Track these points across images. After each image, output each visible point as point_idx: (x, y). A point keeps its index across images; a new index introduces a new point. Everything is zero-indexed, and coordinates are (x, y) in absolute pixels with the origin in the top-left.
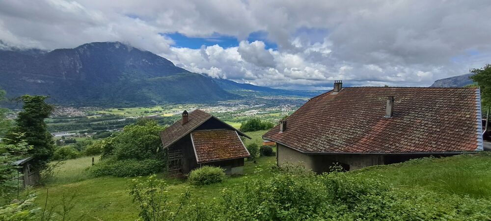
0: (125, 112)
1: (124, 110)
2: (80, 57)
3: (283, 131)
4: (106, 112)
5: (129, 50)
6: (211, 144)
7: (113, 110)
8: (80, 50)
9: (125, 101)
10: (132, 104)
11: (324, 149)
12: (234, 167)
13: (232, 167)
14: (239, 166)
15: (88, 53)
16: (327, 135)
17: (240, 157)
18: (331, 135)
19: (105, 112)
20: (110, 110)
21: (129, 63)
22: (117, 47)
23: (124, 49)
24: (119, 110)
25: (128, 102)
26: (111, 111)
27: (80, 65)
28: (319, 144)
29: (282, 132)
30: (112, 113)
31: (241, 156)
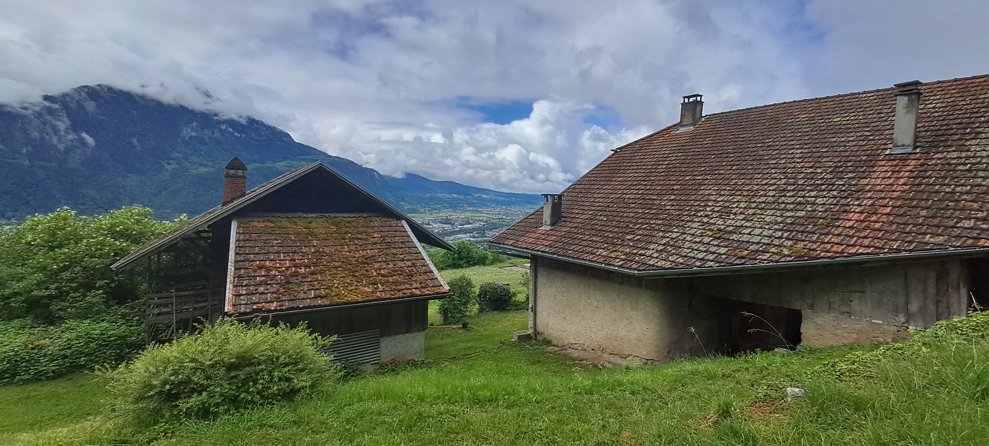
3: (552, 224)
6: (304, 254)
11: (711, 257)
12: (389, 335)
13: (382, 335)
14: (408, 331)
15: (90, 107)
16: (706, 220)
17: (413, 295)
18: (720, 217)
28: (687, 245)
29: (549, 228)
31: (417, 292)
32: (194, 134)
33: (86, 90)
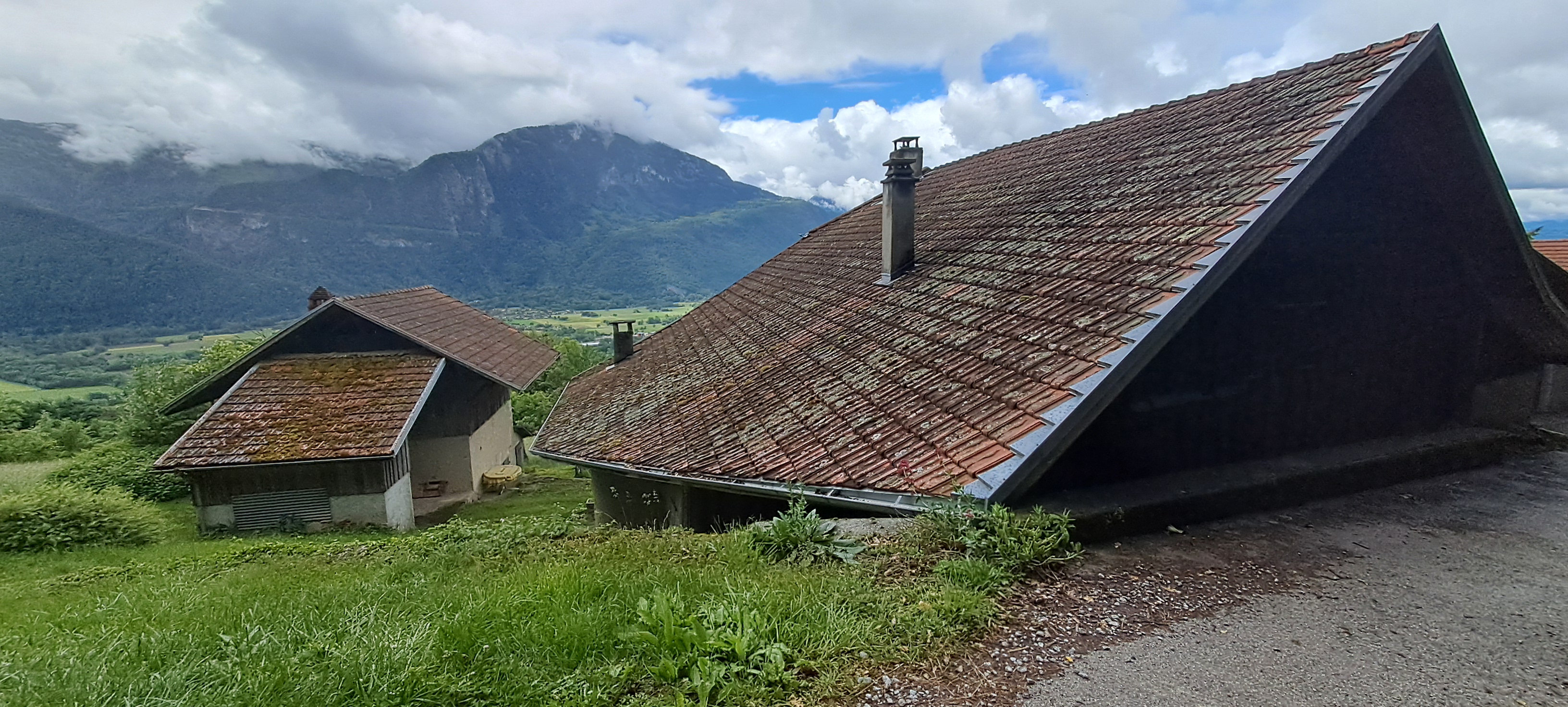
0: (600, 319)
1: (596, 316)
2: (486, 171)
4: (554, 322)
5: (607, 143)
7: (569, 316)
8: (486, 152)
9: (600, 291)
10: (616, 299)
12: (339, 495)
15: (506, 160)
19: (551, 322)
20: (562, 316)
21: (607, 181)
22: (576, 136)
23: (594, 140)
24: (584, 314)
25: (606, 294)
26: (565, 319)
27: (488, 195)
30: (567, 325)
32: (613, 183)
33: (502, 139)
